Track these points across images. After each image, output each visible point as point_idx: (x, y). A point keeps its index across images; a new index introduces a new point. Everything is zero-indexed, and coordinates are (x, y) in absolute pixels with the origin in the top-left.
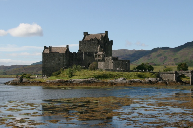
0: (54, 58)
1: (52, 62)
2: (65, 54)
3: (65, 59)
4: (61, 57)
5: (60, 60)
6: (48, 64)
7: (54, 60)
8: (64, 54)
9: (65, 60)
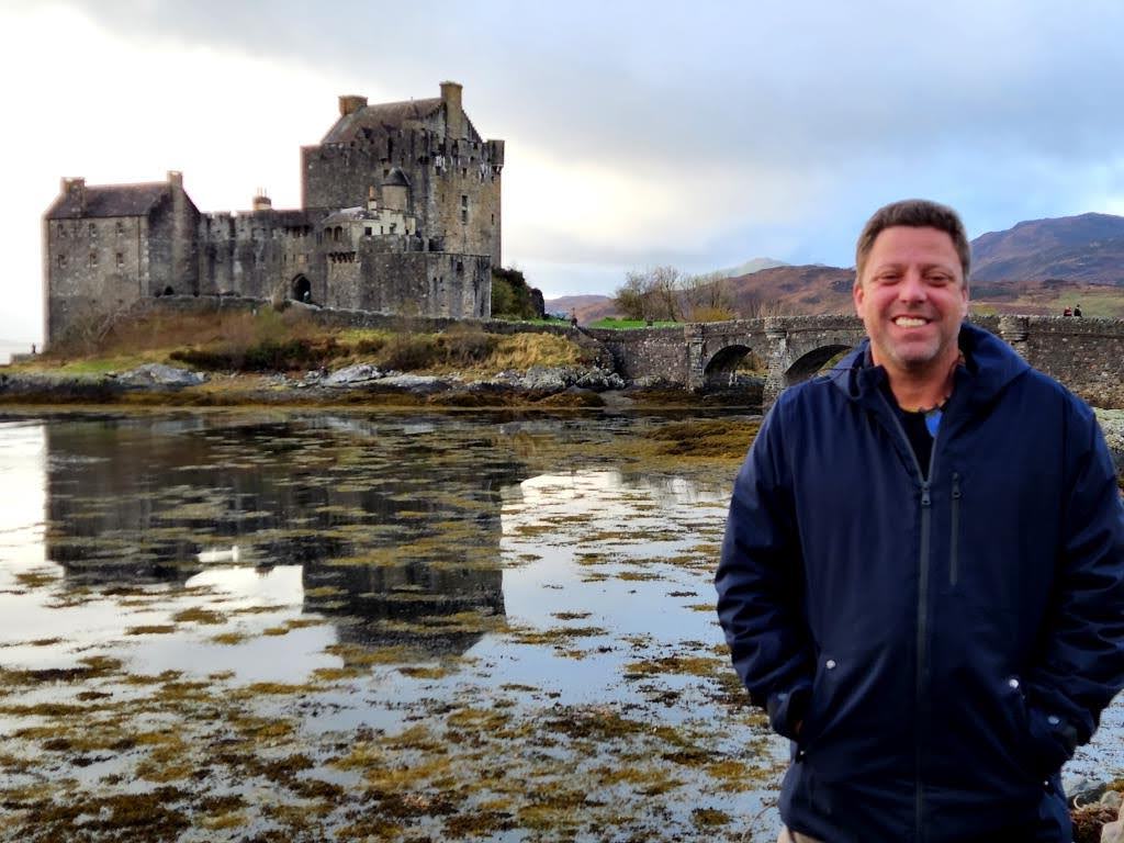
0: (93, 246)
1: (84, 270)
2: (144, 224)
3: (147, 252)
4: (129, 242)
5: (120, 255)
6: (69, 280)
7: (94, 257)
8: (139, 222)
9: (146, 260)
